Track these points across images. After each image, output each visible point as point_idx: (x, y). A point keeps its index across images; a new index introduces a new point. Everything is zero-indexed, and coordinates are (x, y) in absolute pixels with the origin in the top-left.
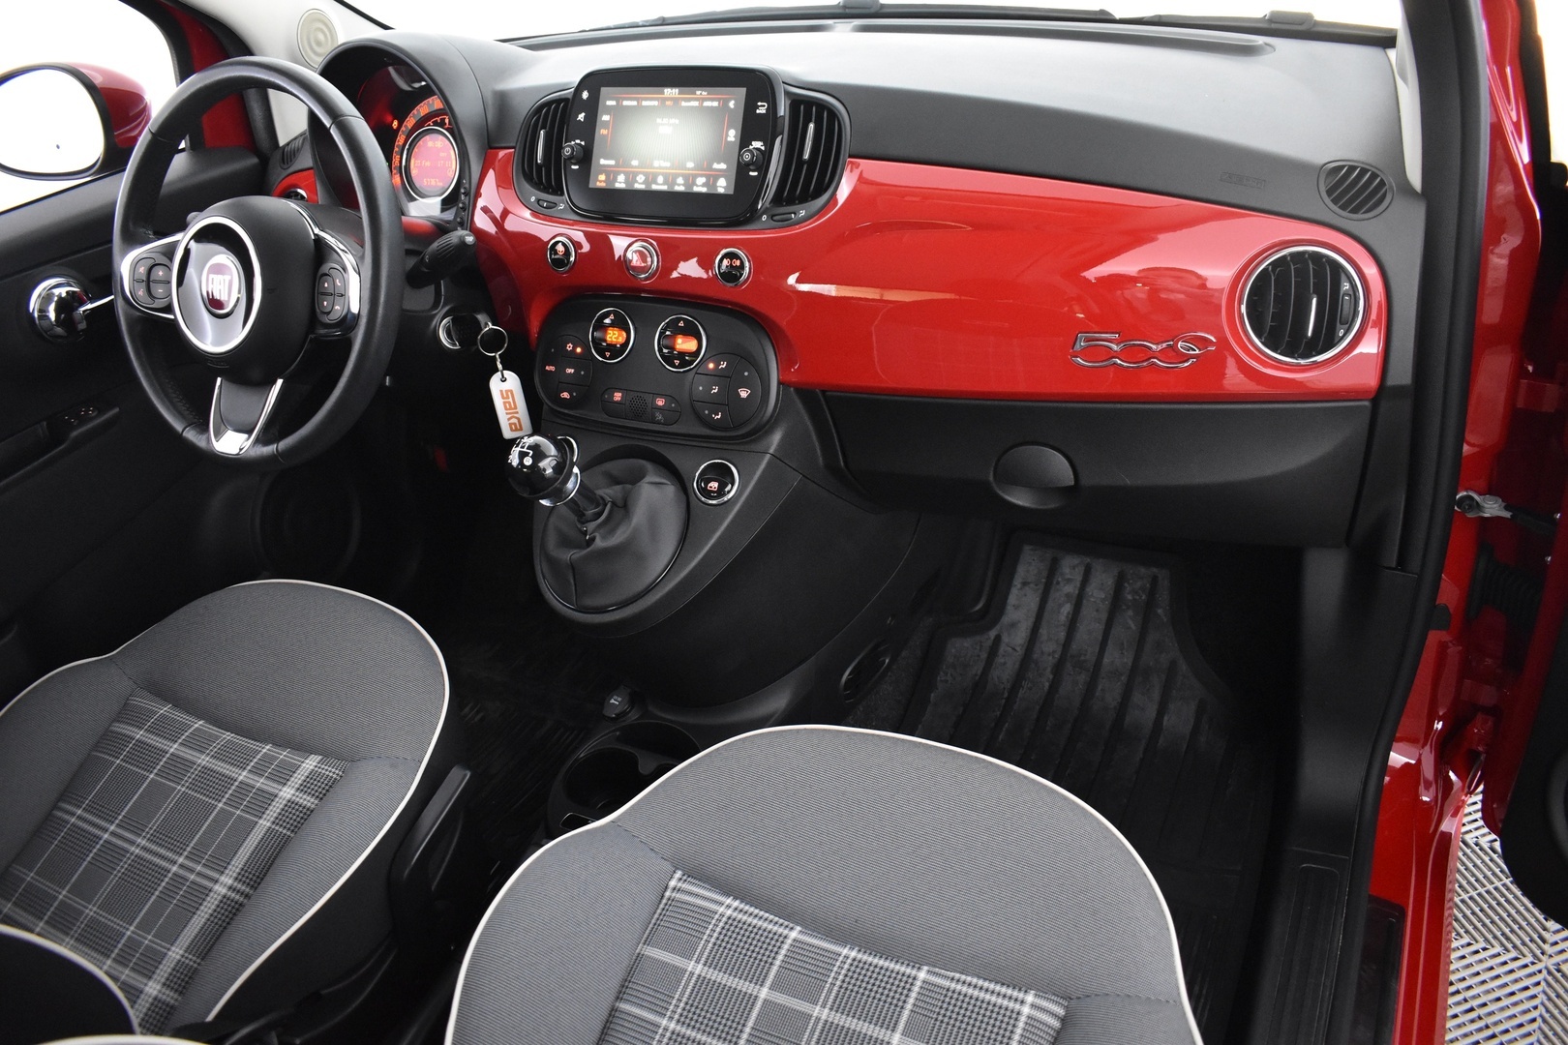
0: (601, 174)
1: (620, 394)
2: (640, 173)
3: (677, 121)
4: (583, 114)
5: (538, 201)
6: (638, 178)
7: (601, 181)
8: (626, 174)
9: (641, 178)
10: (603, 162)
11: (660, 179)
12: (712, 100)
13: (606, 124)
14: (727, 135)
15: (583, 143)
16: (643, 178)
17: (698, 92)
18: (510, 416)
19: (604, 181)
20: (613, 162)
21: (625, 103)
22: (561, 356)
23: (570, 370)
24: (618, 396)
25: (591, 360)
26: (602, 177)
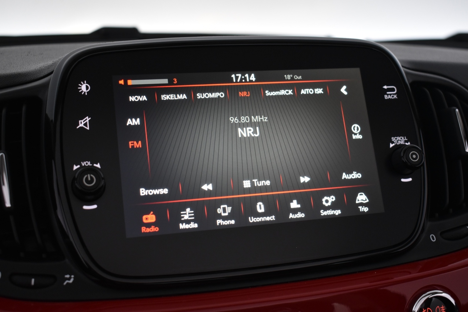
0: (148, 213)
2: (223, 202)
3: (265, 119)
4: (87, 119)
5: (9, 276)
6: (220, 211)
7: (149, 225)
8: (196, 208)
9: (225, 210)
10: (143, 192)
11: (260, 208)
12: (314, 86)
13: (136, 133)
14: (351, 133)
15: (98, 166)
16: (229, 209)
17: (289, 77)
19: (155, 224)
20: (165, 191)
21: (165, 97)
26: (151, 218)
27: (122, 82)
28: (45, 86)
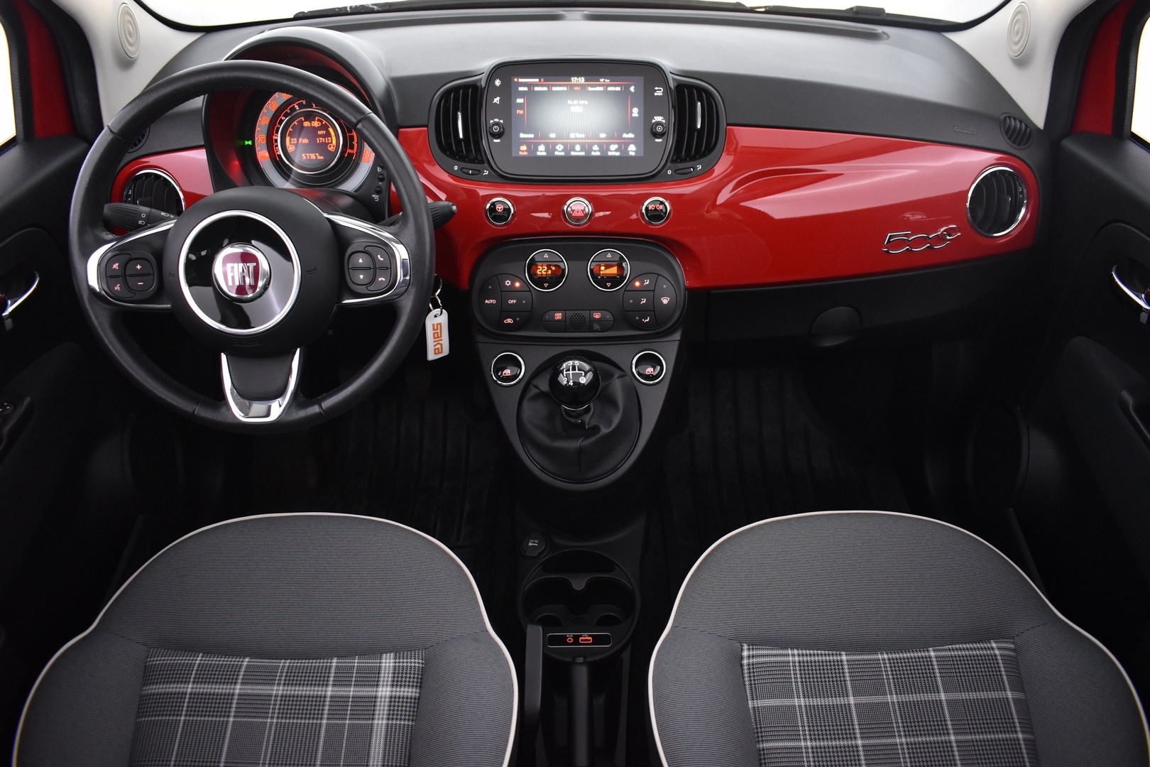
0: (523, 145)
1: (561, 314)
2: (559, 143)
3: (586, 103)
4: (498, 98)
5: (461, 169)
6: (557, 147)
7: (523, 151)
8: (547, 145)
9: (560, 147)
10: (522, 135)
11: (578, 147)
12: (615, 86)
13: (521, 106)
14: (632, 112)
15: (502, 121)
16: (562, 147)
17: (602, 80)
19: (526, 151)
20: (531, 136)
21: (536, 89)
22: (501, 291)
23: (511, 302)
24: (558, 316)
25: (530, 291)
26: (524, 148)
27: (516, 80)
28: (481, 80)
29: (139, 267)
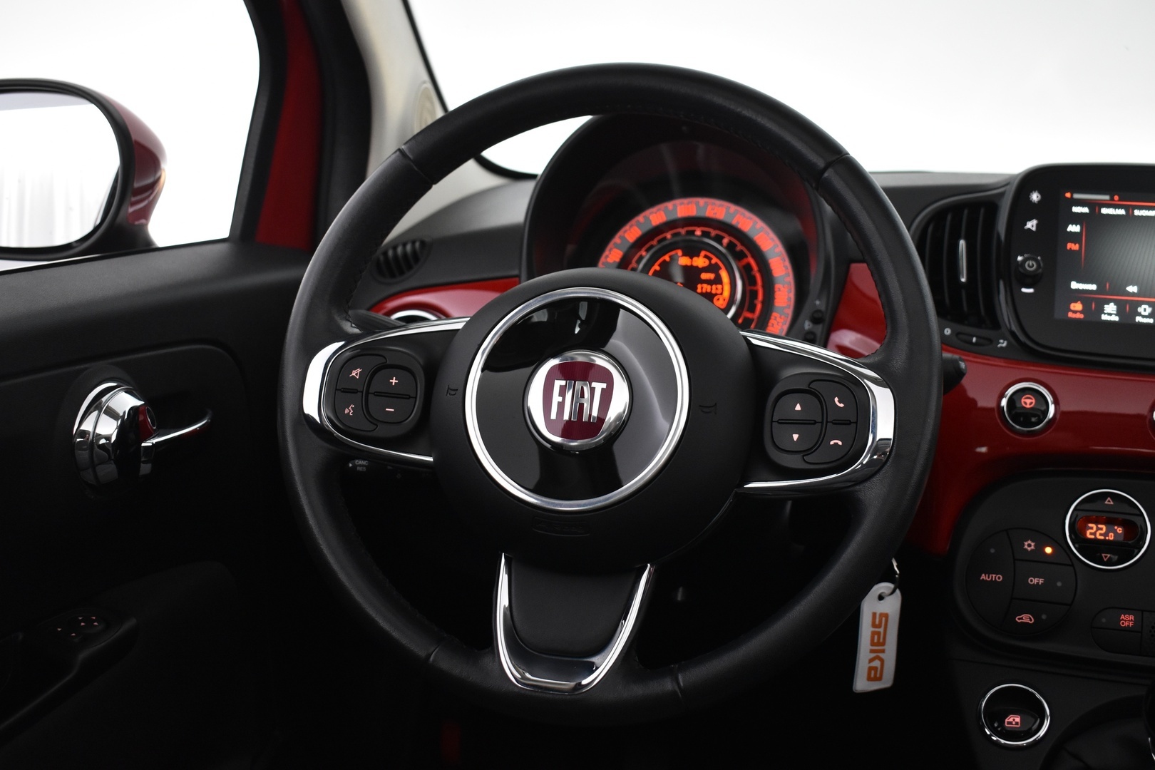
0: (1076, 302)
1: (1132, 617)
2: (1144, 303)
4: (1034, 222)
5: (956, 334)
6: (1140, 310)
7: (1075, 312)
8: (1119, 304)
9: (1145, 310)
10: (1074, 285)
13: (1074, 237)
16: (1149, 310)
18: (873, 655)
19: (1081, 312)
20: (1093, 287)
21: (1104, 211)
22: (1015, 560)
23: (1035, 581)
24: (1127, 620)
25: (1072, 565)
26: (1078, 306)
27: (1068, 195)
28: (1002, 194)
29: (394, 381)
